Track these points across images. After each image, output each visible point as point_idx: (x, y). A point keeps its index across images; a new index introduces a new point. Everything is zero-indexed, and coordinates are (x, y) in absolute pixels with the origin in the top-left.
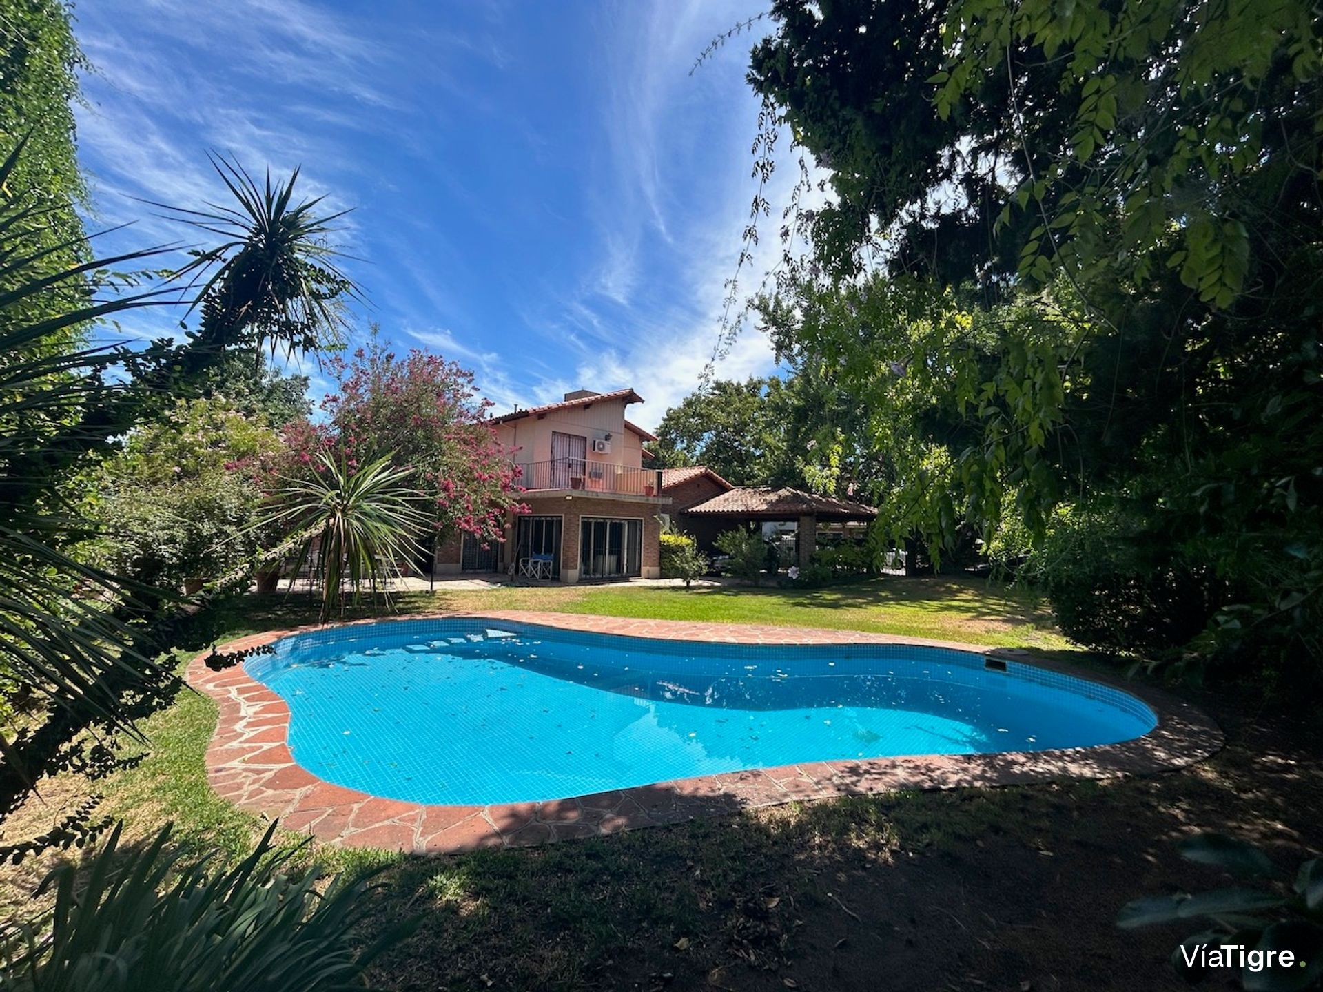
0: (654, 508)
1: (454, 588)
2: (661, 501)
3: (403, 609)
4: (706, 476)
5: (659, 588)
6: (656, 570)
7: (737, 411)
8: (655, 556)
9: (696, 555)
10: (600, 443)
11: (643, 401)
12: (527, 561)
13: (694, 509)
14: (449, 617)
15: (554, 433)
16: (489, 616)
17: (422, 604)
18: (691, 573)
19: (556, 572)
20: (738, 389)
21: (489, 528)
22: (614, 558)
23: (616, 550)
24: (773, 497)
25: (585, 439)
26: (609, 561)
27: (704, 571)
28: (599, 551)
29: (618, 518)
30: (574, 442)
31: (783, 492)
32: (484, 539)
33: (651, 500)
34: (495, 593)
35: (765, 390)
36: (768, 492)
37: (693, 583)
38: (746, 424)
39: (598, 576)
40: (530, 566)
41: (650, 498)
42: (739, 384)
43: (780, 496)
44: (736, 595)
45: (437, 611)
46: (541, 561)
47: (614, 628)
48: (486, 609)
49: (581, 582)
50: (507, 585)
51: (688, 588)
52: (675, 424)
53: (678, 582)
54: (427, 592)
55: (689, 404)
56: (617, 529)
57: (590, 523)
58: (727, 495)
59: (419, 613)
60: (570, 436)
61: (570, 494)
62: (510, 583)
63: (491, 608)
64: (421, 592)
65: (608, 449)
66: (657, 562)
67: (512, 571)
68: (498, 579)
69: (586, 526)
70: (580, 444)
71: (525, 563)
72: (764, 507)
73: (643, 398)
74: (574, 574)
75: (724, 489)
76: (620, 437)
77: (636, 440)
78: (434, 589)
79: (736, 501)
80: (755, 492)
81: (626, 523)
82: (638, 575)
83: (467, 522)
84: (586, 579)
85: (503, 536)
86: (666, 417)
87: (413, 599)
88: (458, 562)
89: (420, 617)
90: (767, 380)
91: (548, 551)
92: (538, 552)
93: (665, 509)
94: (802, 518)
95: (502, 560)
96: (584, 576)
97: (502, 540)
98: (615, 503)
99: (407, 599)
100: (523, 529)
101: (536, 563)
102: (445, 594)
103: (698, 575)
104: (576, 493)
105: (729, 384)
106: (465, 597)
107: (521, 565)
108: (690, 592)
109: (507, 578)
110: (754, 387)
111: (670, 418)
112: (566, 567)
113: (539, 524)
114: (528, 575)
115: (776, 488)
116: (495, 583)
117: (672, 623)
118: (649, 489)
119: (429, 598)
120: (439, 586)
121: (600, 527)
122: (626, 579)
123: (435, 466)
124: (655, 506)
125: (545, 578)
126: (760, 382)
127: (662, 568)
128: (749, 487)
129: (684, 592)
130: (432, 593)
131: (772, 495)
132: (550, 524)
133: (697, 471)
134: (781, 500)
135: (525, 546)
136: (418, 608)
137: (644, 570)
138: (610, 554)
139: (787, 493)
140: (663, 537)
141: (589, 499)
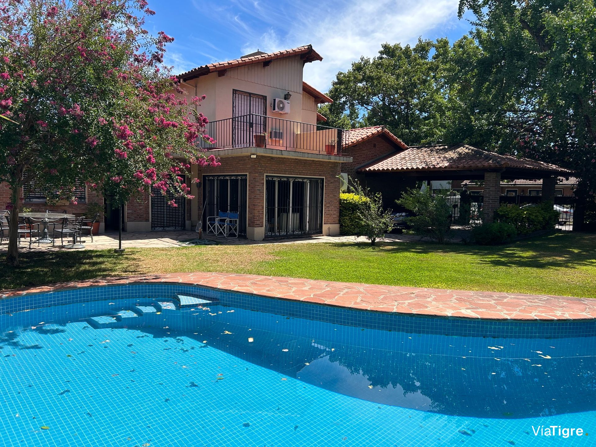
0: (334, 168)
1: (143, 246)
2: (342, 160)
3: (89, 271)
4: (382, 136)
5: (343, 245)
6: (335, 227)
7: (407, 73)
8: (335, 214)
9: (382, 213)
10: (281, 102)
11: (321, 59)
12: (214, 220)
13: (372, 168)
14: (135, 283)
15: (235, 91)
16: (180, 280)
17: (108, 266)
18: (376, 231)
19: (243, 230)
20: (407, 52)
21: (176, 184)
22: (297, 215)
23: (299, 208)
24: (451, 154)
25: (265, 98)
26: (292, 218)
27: (390, 229)
28: (283, 210)
29: (299, 176)
30: (253, 100)
31: (462, 150)
32: (171, 197)
33: (333, 159)
34: (184, 251)
35: (432, 52)
36: (445, 150)
37: (377, 240)
38: (414, 85)
39: (283, 233)
40: (217, 224)
41: (332, 157)
42: (407, 48)
43: (460, 154)
44: (425, 252)
45: (124, 274)
46: (228, 219)
47: (322, 295)
48: (176, 271)
49: (269, 238)
50: (196, 243)
51: (373, 244)
52: (346, 88)
53: (363, 239)
54: (116, 251)
55: (358, 68)
56: (299, 187)
57: (274, 182)
58: (402, 154)
59: (104, 277)
60: (250, 95)
61: (254, 152)
62: (199, 241)
63: (182, 271)
64: (109, 251)
65: (287, 109)
66: (337, 220)
67: (200, 229)
68: (186, 237)
69: (270, 184)
70: (260, 103)
71: (212, 220)
72: (446, 164)
73: (321, 55)
74: (260, 231)
75: (398, 149)
76: (298, 97)
77: (310, 102)
78: (122, 248)
79: (414, 159)
80: (432, 151)
81: (308, 181)
82: (319, 232)
83: (150, 176)
84: (271, 236)
85: (189, 193)
86: (336, 81)
87: (99, 260)
88: (147, 220)
89: (103, 283)
90: (435, 42)
91: (234, 208)
92: (224, 210)
93: (344, 168)
94: (487, 175)
95: (190, 219)
96: (269, 234)
97: (189, 197)
98: (297, 162)
99: (95, 260)
100: (208, 189)
101: (223, 221)
102: (133, 253)
103: (384, 232)
104: (261, 152)
105: (397, 47)
106: (155, 256)
107: (208, 223)
108: (377, 249)
109: (194, 236)
110: (422, 49)
111: (340, 82)
112: (253, 225)
113: (223, 183)
114: (216, 233)
115: (453, 146)
116: (184, 241)
117: (383, 288)
118: (330, 148)
119: (117, 258)
120: (127, 244)
121: (284, 185)
122: (308, 236)
123: (110, 109)
124: (335, 164)
125: (232, 235)
126: (428, 44)
127: (341, 226)
128: (424, 146)
129: (370, 249)
130: (119, 252)
131: (450, 153)
132: (234, 183)
133: (374, 130)
134: (461, 157)
135: (211, 204)
136: (104, 270)
137: (325, 227)
138: (293, 212)
139: (467, 151)
140: (344, 196)
141: (272, 158)
